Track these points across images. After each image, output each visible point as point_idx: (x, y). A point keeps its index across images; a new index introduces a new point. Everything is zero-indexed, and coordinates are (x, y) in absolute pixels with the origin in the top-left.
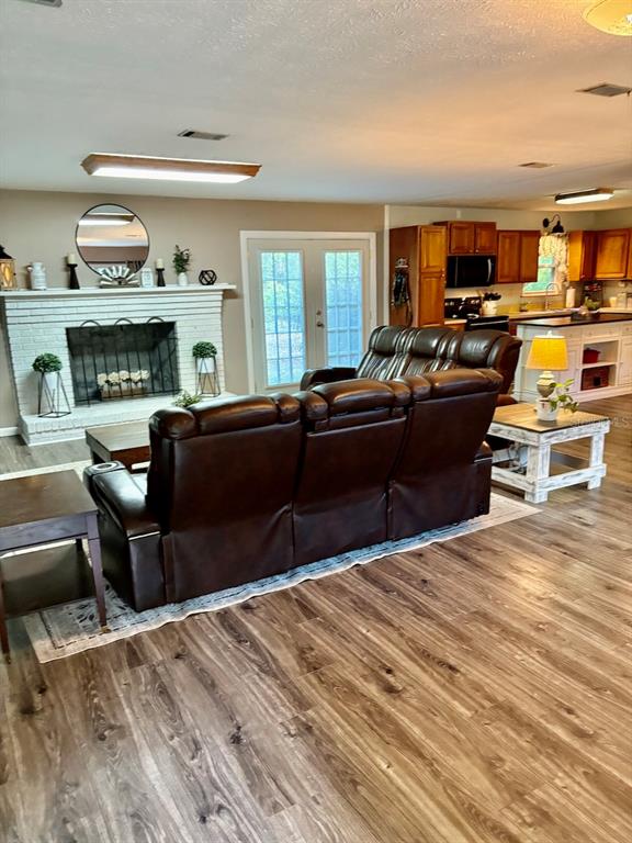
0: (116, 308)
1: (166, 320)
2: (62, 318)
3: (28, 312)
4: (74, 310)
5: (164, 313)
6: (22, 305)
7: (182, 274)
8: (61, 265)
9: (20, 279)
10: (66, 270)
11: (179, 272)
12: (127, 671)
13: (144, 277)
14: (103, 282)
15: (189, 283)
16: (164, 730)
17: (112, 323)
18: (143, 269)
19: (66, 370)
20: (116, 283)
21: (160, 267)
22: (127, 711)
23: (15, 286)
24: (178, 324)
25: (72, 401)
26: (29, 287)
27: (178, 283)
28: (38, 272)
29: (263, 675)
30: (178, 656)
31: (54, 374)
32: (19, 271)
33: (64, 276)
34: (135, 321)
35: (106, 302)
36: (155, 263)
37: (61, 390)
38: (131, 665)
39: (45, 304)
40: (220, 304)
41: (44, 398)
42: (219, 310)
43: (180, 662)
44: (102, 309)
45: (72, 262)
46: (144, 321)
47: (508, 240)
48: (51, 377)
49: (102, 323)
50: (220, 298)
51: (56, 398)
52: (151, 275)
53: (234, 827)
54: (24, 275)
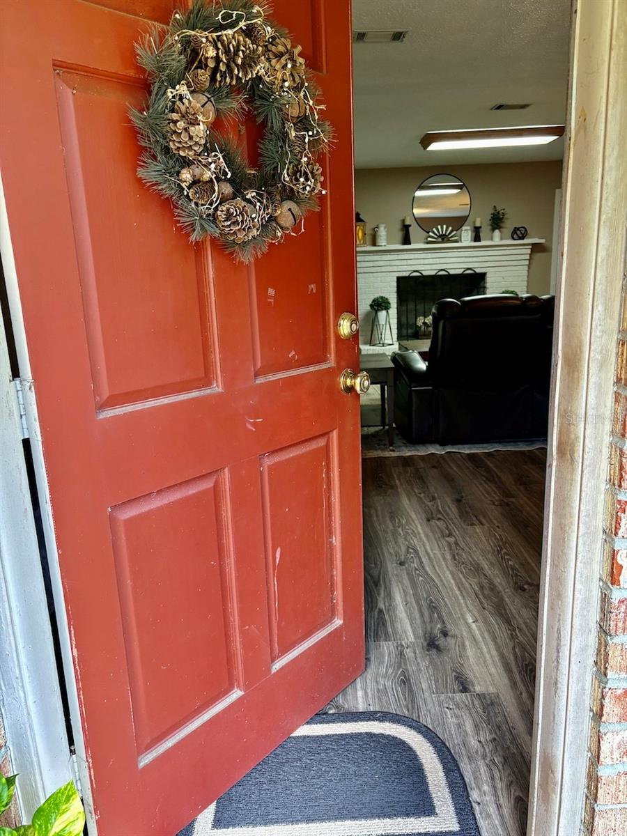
0: (438, 261)
1: (478, 271)
2: (395, 269)
3: (371, 264)
4: (405, 262)
5: (476, 265)
6: (368, 258)
7: (497, 231)
8: (398, 226)
9: (368, 238)
10: (402, 230)
11: (493, 230)
12: (401, 468)
13: (464, 234)
14: (429, 239)
15: (502, 239)
16: (416, 491)
17: (433, 273)
18: (464, 228)
19: (393, 311)
20: (440, 240)
21: (478, 225)
22: (397, 481)
23: (365, 243)
24: (488, 275)
25: (395, 336)
26: (374, 244)
27: (492, 239)
28: (382, 232)
29: (487, 482)
30: (434, 467)
31: (384, 312)
32: (368, 232)
33: (399, 235)
34: (452, 272)
35: (430, 255)
36: (474, 222)
37: (388, 326)
38: (404, 466)
39: (385, 257)
40: (528, 257)
41: (375, 332)
42: (527, 262)
43: (435, 470)
44: (427, 262)
45: (407, 223)
46: (460, 272)
48: (382, 315)
49: (425, 273)
50: (529, 251)
51: (383, 333)
52: (470, 233)
53: (445, 525)
54: (371, 234)
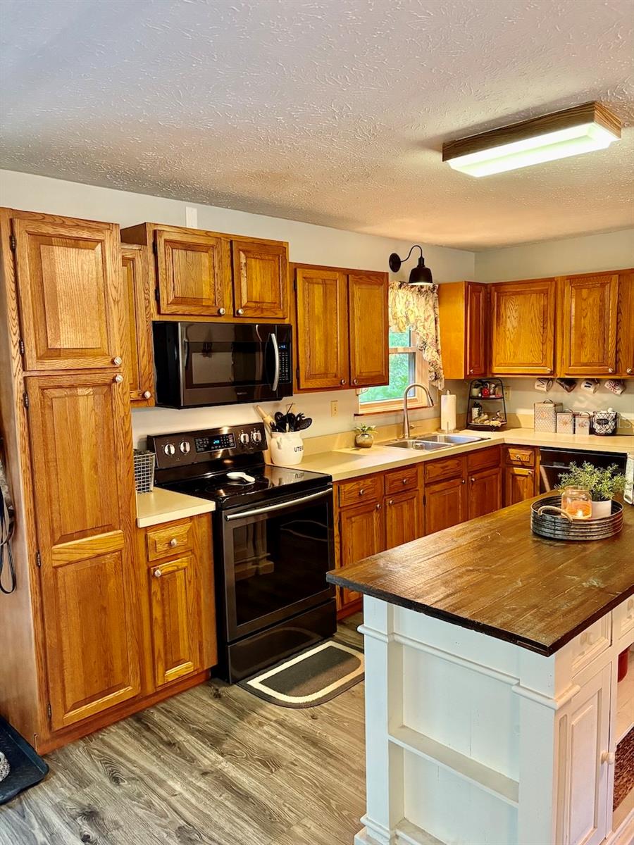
47: (318, 290)
